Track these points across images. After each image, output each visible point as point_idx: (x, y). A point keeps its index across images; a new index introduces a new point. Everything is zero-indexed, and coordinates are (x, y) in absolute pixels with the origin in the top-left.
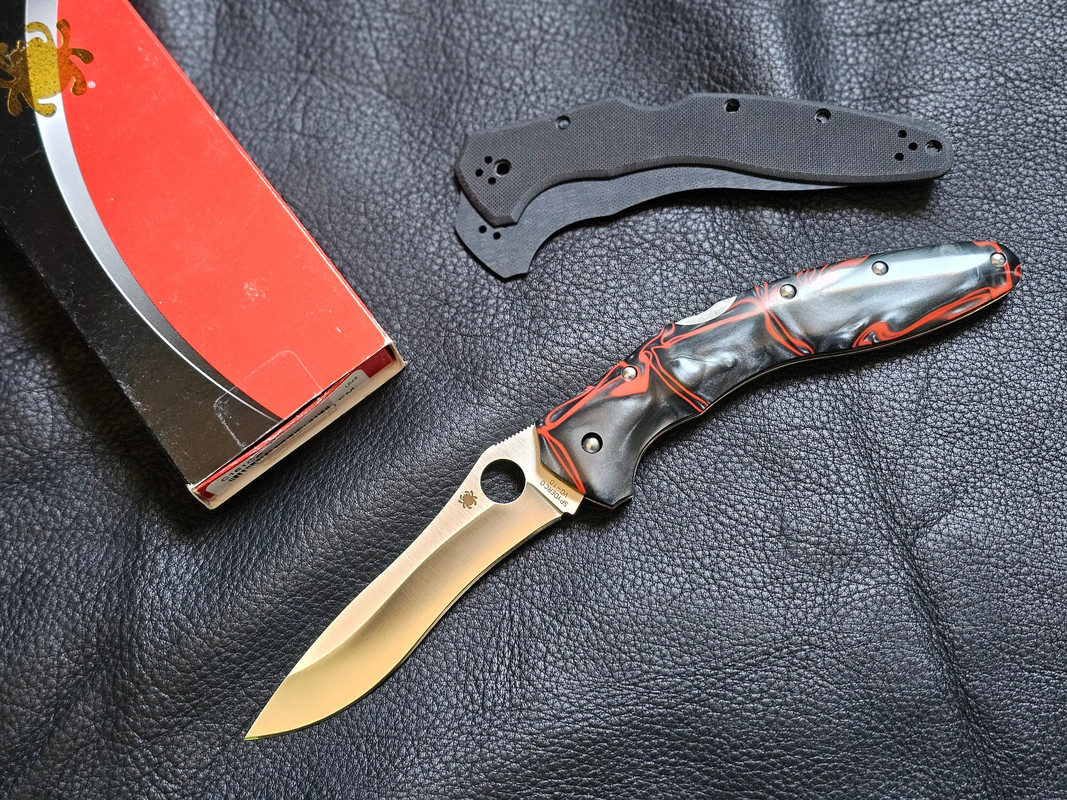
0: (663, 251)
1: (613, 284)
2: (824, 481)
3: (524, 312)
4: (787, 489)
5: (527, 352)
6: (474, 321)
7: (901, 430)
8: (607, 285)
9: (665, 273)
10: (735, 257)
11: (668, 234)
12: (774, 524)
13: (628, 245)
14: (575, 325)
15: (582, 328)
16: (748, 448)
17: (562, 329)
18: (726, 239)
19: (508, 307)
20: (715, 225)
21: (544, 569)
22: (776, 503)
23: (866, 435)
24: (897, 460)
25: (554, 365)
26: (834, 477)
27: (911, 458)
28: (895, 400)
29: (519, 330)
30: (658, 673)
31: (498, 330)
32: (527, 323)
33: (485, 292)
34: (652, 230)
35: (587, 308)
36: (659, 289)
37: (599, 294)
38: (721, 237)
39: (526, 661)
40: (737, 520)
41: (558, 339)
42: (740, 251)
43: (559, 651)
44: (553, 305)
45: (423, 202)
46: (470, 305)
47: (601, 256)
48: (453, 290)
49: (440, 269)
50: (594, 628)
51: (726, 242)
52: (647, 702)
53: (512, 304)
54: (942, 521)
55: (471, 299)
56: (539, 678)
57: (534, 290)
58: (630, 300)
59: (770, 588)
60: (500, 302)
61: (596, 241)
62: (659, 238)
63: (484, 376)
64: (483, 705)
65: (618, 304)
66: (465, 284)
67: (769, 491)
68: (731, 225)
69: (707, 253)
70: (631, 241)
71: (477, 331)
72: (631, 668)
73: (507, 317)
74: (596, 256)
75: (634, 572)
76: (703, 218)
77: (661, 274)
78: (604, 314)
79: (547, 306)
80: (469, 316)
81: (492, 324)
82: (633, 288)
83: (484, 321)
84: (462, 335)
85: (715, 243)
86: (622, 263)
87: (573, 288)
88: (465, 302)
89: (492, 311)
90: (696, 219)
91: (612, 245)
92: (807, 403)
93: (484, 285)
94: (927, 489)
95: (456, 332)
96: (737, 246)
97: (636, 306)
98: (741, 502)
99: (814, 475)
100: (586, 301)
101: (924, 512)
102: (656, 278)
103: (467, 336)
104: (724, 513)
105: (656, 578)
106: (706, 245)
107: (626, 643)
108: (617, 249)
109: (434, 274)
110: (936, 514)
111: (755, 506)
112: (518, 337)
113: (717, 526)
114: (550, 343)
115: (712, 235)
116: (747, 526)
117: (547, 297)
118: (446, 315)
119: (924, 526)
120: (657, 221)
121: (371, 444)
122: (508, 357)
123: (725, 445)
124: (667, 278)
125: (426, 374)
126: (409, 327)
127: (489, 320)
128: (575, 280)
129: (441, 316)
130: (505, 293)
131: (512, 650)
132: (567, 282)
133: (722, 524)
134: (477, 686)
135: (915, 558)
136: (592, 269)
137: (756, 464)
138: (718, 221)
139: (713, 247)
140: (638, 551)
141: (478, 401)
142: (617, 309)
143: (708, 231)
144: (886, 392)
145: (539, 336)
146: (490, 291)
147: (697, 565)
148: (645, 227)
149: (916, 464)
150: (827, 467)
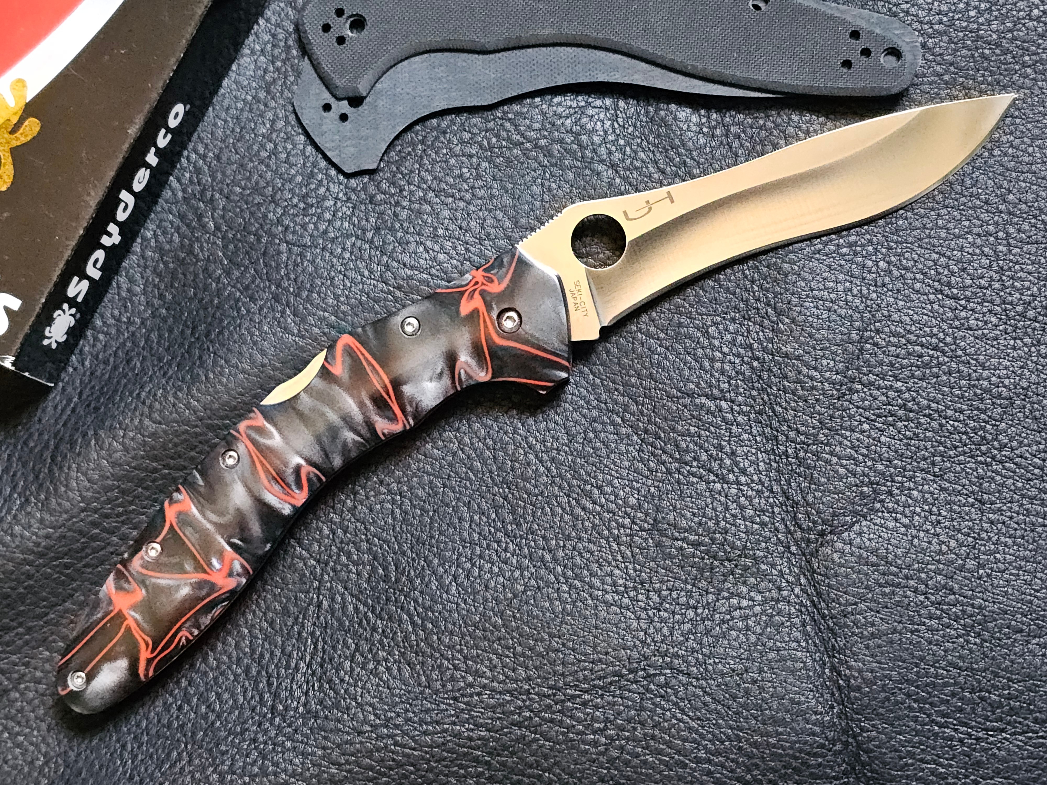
0: (549, 154)
1: (481, 193)
2: (715, 466)
3: (367, 220)
4: (669, 472)
5: (366, 273)
6: (304, 226)
7: (818, 408)
8: (473, 195)
9: (547, 183)
10: (636, 168)
11: (556, 134)
12: (647, 515)
13: (504, 143)
14: (428, 243)
15: (437, 248)
16: (627, 416)
17: (413, 246)
18: (629, 144)
19: (348, 213)
20: (616, 126)
21: (364, 546)
22: (652, 489)
23: (774, 411)
24: (808, 445)
25: (398, 293)
26: (728, 462)
27: (826, 445)
28: (815, 369)
29: (359, 243)
30: (484, 687)
31: (333, 240)
32: (369, 235)
33: (322, 190)
34: (537, 126)
35: (446, 221)
36: (538, 204)
37: (462, 204)
38: (622, 142)
39: (331, 660)
40: (602, 506)
41: (406, 259)
42: (643, 162)
43: (370, 650)
44: (404, 214)
45: (257, 68)
46: (302, 205)
47: (470, 156)
48: (283, 185)
49: (269, 157)
50: (413, 624)
51: (628, 149)
52: (467, 721)
53: (354, 208)
54: (855, 528)
55: (304, 198)
56: (342, 681)
57: (382, 193)
58: (500, 215)
59: (632, 594)
60: (339, 204)
61: (466, 136)
62: (545, 137)
63: (308, 299)
64: (273, 708)
65: (485, 220)
66: (299, 179)
67: (647, 473)
68: (635, 127)
69: (602, 161)
70: (509, 139)
71: (307, 240)
72: (452, 679)
73: (346, 224)
74: (463, 155)
75: (471, 560)
76: (602, 116)
77: (542, 185)
78: (466, 231)
79: (396, 215)
80: (298, 220)
81: (325, 232)
82: (507, 200)
83: (316, 228)
84: (287, 242)
85: (614, 148)
86: (496, 166)
87: (431, 194)
88: (295, 200)
89: (328, 216)
90: (592, 116)
91: (485, 143)
92: (707, 364)
93: (321, 181)
94: (841, 485)
95: (280, 239)
96: (642, 155)
97: (508, 224)
98: (610, 484)
99: (704, 457)
100: (446, 213)
101: (834, 515)
102: (536, 190)
103: (294, 245)
104: (589, 495)
105: (496, 570)
106: (603, 151)
107: (450, 647)
108: (491, 148)
109: (261, 162)
110: (848, 519)
111: (628, 489)
112: (356, 251)
113: (578, 511)
114: (395, 264)
115: (610, 138)
116: (614, 514)
117: (397, 204)
118: (271, 215)
119: (831, 533)
120: (544, 114)
121: (165, 374)
122: (341, 277)
123: (600, 410)
124: (550, 190)
125: (239, 290)
126: (224, 228)
127: (322, 227)
128: (435, 185)
129: (265, 216)
130: (346, 194)
131: (316, 645)
132: (425, 186)
133: (584, 509)
134: (270, 684)
135: (814, 572)
136: (457, 172)
137: (635, 438)
138: (620, 120)
139: (610, 153)
140: (480, 534)
141: (299, 330)
142: (482, 228)
143: (606, 132)
144: (806, 357)
145: (383, 253)
146: (328, 189)
147: (548, 557)
148: (528, 122)
149: (831, 453)
150: (720, 448)
